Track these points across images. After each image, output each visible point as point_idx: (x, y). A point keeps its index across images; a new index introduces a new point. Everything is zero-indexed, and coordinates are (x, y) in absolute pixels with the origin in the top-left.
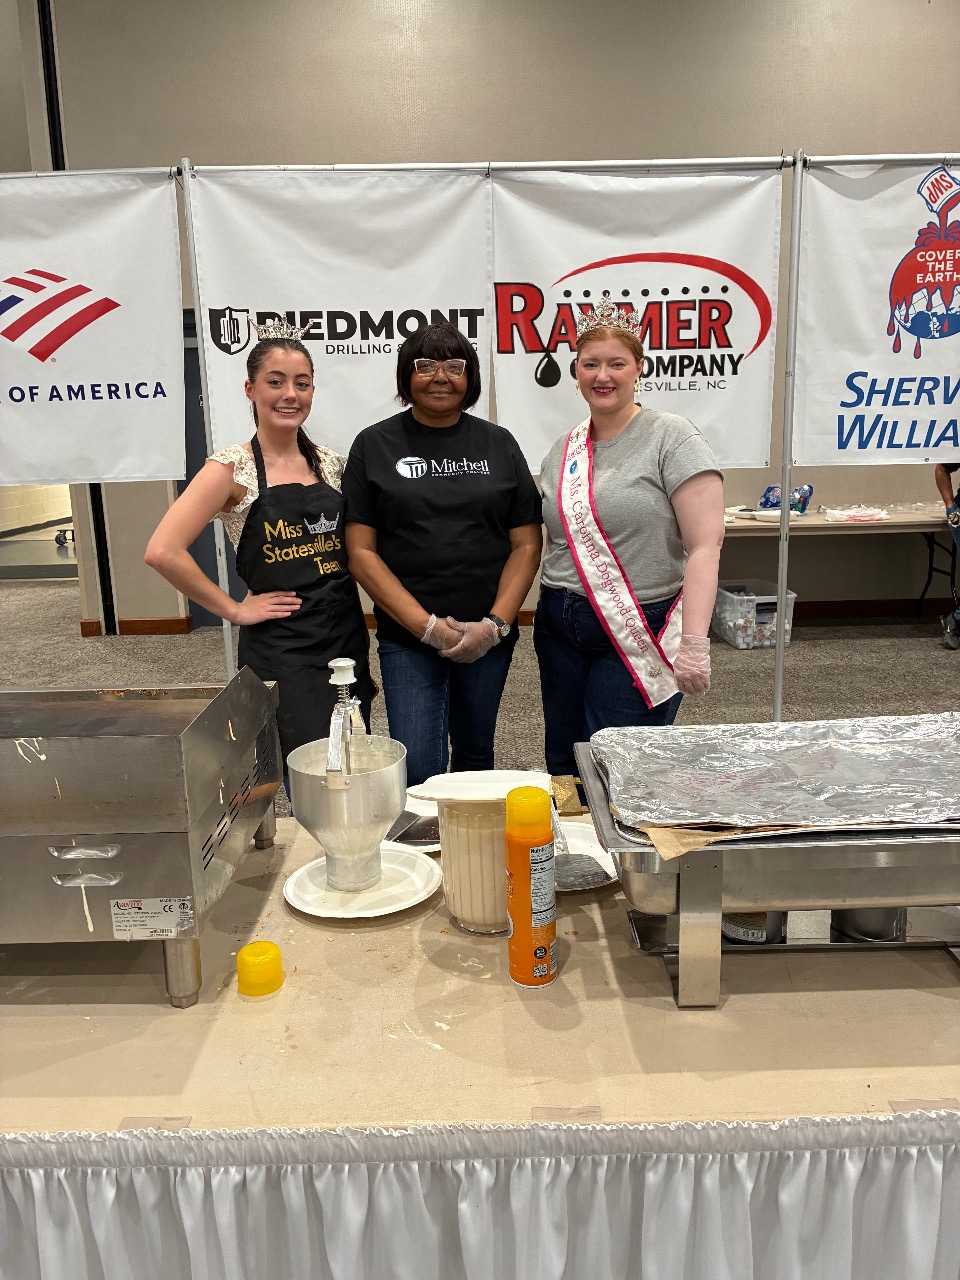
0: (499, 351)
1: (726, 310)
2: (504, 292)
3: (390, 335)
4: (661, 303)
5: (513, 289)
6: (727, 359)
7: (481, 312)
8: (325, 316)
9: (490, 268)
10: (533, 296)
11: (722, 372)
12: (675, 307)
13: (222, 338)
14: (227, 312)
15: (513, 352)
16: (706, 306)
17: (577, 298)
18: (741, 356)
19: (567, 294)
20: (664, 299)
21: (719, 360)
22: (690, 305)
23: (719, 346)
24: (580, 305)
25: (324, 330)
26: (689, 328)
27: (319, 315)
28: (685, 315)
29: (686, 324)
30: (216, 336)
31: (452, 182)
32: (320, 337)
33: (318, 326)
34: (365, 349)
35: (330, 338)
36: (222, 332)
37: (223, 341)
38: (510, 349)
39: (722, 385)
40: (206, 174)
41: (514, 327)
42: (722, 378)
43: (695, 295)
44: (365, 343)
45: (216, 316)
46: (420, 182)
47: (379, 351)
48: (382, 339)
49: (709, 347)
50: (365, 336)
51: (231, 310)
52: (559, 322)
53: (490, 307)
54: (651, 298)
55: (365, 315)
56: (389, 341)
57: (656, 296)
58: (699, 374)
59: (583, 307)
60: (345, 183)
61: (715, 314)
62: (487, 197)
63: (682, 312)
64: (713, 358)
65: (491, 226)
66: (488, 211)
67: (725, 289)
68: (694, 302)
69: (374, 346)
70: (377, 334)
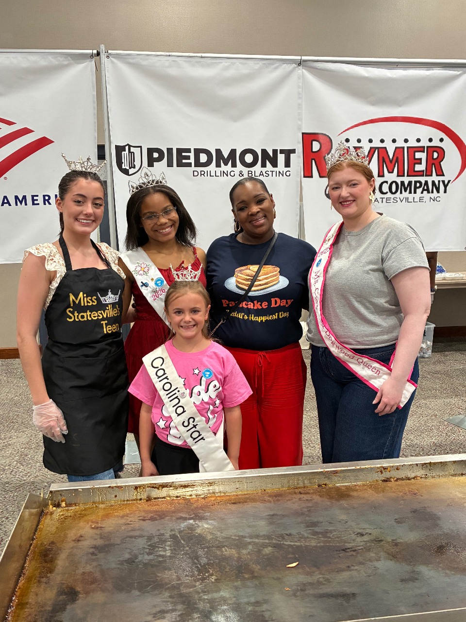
0: (304, 177)
1: (441, 152)
2: (308, 138)
3: (234, 165)
4: (403, 148)
5: (312, 137)
6: (441, 183)
7: (293, 151)
8: (192, 151)
9: (299, 123)
10: (326, 141)
11: (438, 192)
12: (413, 150)
13: (123, 165)
14: (127, 148)
15: (312, 177)
16: (431, 150)
17: (353, 143)
18: (449, 182)
19: (347, 140)
20: (406, 145)
21: (437, 183)
22: (421, 149)
23: (437, 175)
25: (192, 160)
26: (421, 163)
27: (189, 151)
28: (418, 155)
29: (419, 161)
30: (119, 163)
31: (276, 68)
32: (189, 165)
33: (188, 158)
34: (218, 174)
35: (195, 166)
36: (123, 161)
37: (123, 167)
38: (310, 175)
39: (438, 199)
40: (117, 56)
41: (313, 161)
42: (438, 195)
43: (425, 143)
44: (218, 170)
46: (257, 67)
47: (227, 175)
48: (228, 168)
49: (431, 175)
51: (130, 146)
53: (299, 148)
54: (398, 144)
55: (218, 152)
56: (234, 169)
57: (400, 143)
58: (425, 192)
59: (357, 149)
60: (209, 66)
61: (435, 155)
62: (299, 78)
63: (416, 153)
64: (433, 182)
65: (301, 96)
66: (299, 87)
67: (441, 140)
68: (424, 147)
69: (224, 172)
70: (226, 164)
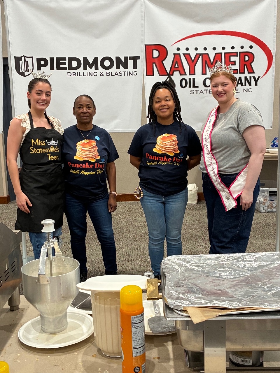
0: (147, 75)
1: (252, 56)
2: (149, 49)
3: (97, 68)
4: (221, 53)
5: (153, 47)
6: (252, 78)
7: (138, 58)
8: (67, 59)
9: (143, 38)
10: (163, 50)
11: (250, 85)
12: (228, 55)
13: (20, 69)
14: (23, 58)
15: (153, 75)
16: (242, 55)
17: (183, 51)
18: (259, 77)
19: (178, 49)
20: (223, 52)
21: (249, 79)
22: (235, 54)
23: (249, 73)
24: (184, 54)
25: (67, 65)
26: (235, 64)
27: (64, 59)
28: (233, 59)
29: (233, 63)
30: (18, 68)
32: (65, 69)
33: (64, 64)
34: (85, 74)
35: (69, 69)
36: (20, 67)
37: (21, 71)
38: (152, 74)
39: (250, 91)
41: (154, 64)
42: (250, 87)
43: (238, 50)
44: (85, 71)
45: (18, 60)
47: (92, 75)
48: (93, 70)
49: (244, 73)
50: (85, 68)
51: (25, 57)
52: (175, 61)
53: (143, 56)
54: (217, 51)
55: (85, 59)
56: (96, 71)
57: (219, 50)
58: (239, 85)
59: (186, 55)
61: (247, 58)
62: (142, 6)
63: (231, 57)
64: (246, 78)
65: (143, 18)
66: (142, 12)
67: (251, 47)
68: (237, 53)
69: (89, 73)
70: (91, 68)
